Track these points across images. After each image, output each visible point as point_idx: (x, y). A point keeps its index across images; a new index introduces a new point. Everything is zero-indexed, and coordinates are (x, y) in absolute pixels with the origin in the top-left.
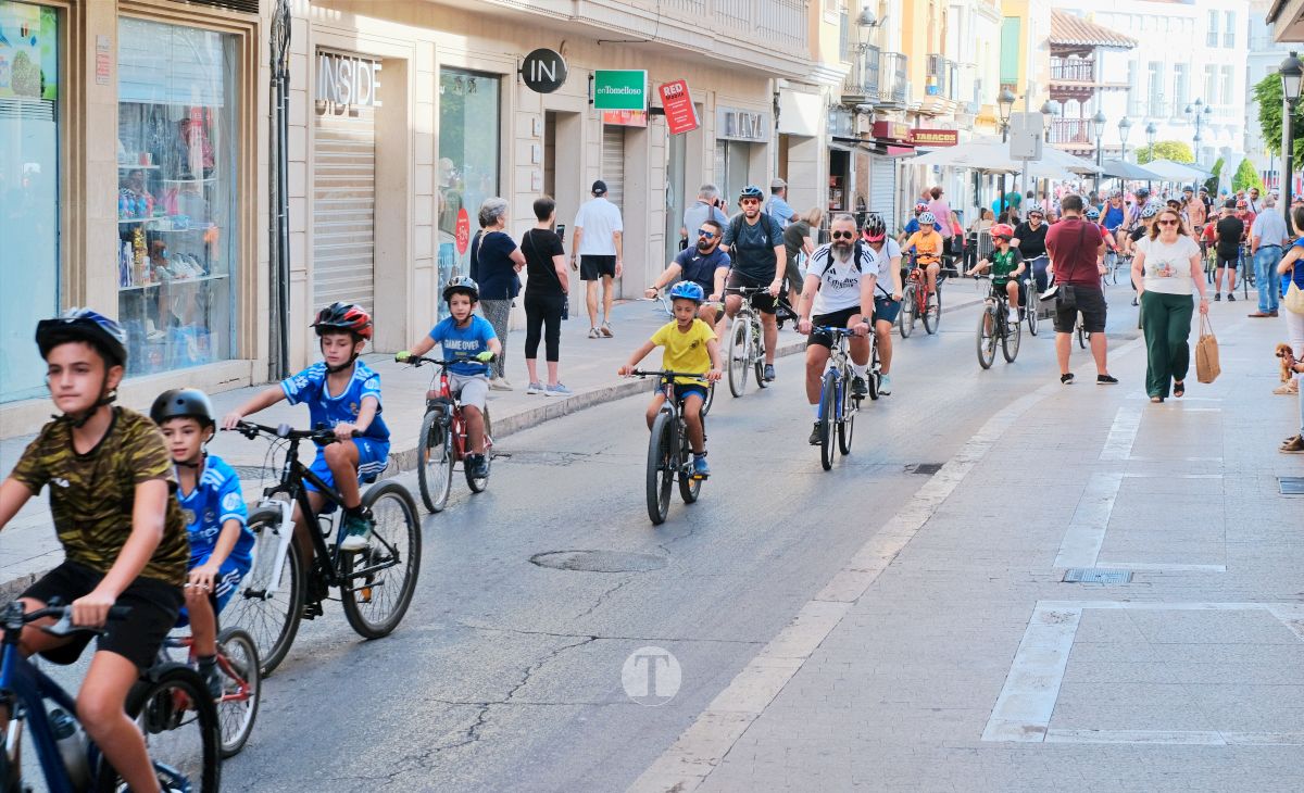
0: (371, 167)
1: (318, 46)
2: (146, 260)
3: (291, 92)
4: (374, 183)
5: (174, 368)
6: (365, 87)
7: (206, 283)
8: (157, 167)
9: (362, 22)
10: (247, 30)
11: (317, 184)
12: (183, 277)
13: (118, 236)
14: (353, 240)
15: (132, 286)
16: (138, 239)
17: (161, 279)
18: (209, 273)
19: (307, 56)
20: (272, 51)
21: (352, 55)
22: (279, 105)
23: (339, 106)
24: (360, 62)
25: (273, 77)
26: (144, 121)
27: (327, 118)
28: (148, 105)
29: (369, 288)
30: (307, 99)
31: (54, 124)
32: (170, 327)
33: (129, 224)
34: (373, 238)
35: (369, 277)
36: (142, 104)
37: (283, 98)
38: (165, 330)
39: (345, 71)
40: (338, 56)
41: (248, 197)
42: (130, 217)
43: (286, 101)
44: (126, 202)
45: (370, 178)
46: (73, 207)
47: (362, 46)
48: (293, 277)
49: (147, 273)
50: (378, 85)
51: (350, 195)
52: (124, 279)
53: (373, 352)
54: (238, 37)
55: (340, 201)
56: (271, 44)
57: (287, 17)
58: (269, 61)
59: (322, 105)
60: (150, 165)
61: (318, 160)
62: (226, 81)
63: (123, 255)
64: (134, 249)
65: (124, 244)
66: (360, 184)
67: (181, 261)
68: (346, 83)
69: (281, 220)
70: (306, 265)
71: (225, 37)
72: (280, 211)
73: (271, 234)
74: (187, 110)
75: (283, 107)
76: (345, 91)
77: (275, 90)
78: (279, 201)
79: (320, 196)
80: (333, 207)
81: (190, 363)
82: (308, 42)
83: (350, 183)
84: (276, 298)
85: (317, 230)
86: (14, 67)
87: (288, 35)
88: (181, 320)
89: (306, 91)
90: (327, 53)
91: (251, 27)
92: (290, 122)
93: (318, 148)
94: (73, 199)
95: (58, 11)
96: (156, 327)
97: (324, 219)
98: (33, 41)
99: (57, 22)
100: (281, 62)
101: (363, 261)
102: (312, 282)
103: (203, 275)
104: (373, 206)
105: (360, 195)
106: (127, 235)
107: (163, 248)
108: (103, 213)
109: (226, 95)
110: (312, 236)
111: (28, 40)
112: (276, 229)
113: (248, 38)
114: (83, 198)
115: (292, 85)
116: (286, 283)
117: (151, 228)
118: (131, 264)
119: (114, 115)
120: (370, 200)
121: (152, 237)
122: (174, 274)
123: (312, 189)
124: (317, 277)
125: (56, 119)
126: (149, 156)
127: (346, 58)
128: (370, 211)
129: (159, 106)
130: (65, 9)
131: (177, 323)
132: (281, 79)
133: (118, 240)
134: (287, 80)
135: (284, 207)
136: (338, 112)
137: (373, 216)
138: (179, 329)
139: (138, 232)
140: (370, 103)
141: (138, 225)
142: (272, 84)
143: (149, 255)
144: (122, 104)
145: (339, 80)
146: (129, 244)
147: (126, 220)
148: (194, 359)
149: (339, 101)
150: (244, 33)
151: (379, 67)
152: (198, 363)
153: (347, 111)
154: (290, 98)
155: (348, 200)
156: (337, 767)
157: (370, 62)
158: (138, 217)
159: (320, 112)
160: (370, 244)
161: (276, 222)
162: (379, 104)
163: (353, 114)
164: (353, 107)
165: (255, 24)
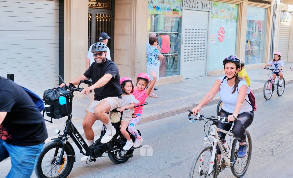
0: (289, 31)
1: (281, 10)
2: (250, 46)
3: (276, 18)
4: (289, 34)
5: (253, 63)
6: (289, 17)
7: (259, 50)
8: (252, 30)
9: (289, 6)
10: (269, 8)
11: (280, 33)
12: (256, 49)
13: (245, 41)
14: (285, 43)
15: (247, 50)
16: (248, 42)
17: (252, 49)
18: (260, 48)
19: (279, 12)
20: (273, 11)
21: (288, 12)
22: (274, 20)
23: (284, 20)
24: (289, 13)
25: (273, 15)
26: (251, 23)
27: (282, 22)
28: (252, 20)
29: (287, 51)
30: (279, 19)
31: (236, 23)
32: (253, 57)
33: (248, 40)
34: (289, 43)
35: (287, 50)
36: (250, 20)
37: (275, 19)
38: (252, 57)
39: (286, 14)
40: (285, 12)
41: (267, 36)
42: (248, 39)
43: (275, 20)
44: (247, 36)
45: (289, 33)
46: (239, 37)
47: (289, 10)
48: (274, 49)
49: (250, 48)
50: (292, 17)
51: (285, 35)
52: (246, 48)
53: (287, 62)
54: (267, 9)
55: (283, 36)
56: (273, 10)
57: (276, 5)
58: (273, 13)
59: (281, 20)
60: (251, 30)
61: (280, 29)
62: (265, 16)
63: (246, 45)
64: (248, 44)
65: (246, 43)
66: (287, 34)
67: (255, 46)
68: (286, 16)
69: (273, 40)
70: (277, 47)
71: (265, 9)
72: (273, 38)
73: (271, 42)
74: (258, 21)
75: (274, 21)
76: (285, 17)
77: (273, 18)
78: (273, 36)
79: (280, 35)
80: (282, 37)
81: (256, 63)
82: (280, 9)
83: (285, 33)
84: (271, 53)
85: (279, 41)
86: (231, 14)
87: (276, 8)
88: (255, 56)
89: (279, 18)
90: (283, 11)
91: (270, 7)
92: (276, 23)
93: (280, 27)
94: (239, 35)
95: (238, 5)
96: (251, 57)
97: (280, 39)
98: (234, 10)
99: (238, 7)
100: (275, 13)
101: (287, 47)
102: (278, 50)
103: (259, 48)
104: (289, 37)
105: (287, 35)
106: (247, 42)
107: (253, 44)
108: (243, 38)
109: (265, 19)
110: (278, 42)
111: (233, 10)
112: (272, 41)
113: (269, 9)
114: (240, 35)
115: (276, 17)
116: (273, 50)
117: (251, 40)
118: (247, 46)
119: (246, 21)
120: (288, 36)
121: (251, 42)
122: (254, 48)
123: (279, 34)
124: (278, 49)
125: (237, 22)
126: (251, 29)
127: (286, 12)
128: (288, 38)
129: (253, 20)
130: (239, 5)
131: (254, 56)
132: (274, 16)
133: (246, 42)
134: (275, 16)
135: (274, 37)
136: (284, 21)
137: (289, 39)
138: (255, 57)
139: (249, 41)
140: (290, 20)
141: (249, 40)
142: (273, 17)
143: (250, 45)
144: (248, 20)
145: (285, 16)
146: (247, 43)
147: (247, 39)
148: (257, 62)
149: (284, 19)
150: (268, 8)
151: (292, 14)
152: (257, 63)
153: (285, 21)
154: (276, 19)
155: (285, 36)
156: (280, 132)
157: (290, 13)
158: (249, 38)
159: (281, 21)
160: (288, 44)
161: (272, 40)
162: (292, 20)
163: (287, 22)
164: (287, 20)
165: (271, 7)
